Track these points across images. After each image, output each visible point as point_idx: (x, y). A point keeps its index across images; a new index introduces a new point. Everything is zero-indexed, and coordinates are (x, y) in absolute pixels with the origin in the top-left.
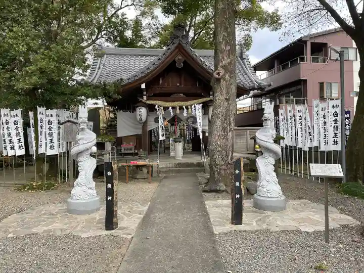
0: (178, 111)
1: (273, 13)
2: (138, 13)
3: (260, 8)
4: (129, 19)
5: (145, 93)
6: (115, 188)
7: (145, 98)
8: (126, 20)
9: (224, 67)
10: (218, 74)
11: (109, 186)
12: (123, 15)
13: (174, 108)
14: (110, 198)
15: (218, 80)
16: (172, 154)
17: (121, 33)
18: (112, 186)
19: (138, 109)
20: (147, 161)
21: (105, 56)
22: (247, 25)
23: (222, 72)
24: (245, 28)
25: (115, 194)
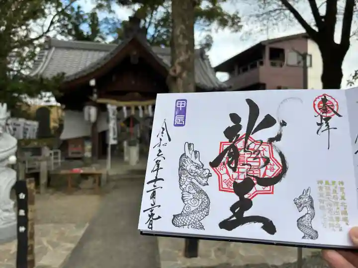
0: (133, 112)
1: (234, 15)
2: (95, 6)
3: (221, 9)
4: (86, 12)
5: (95, 90)
6: (30, 216)
7: (95, 96)
8: (82, 13)
9: (182, 64)
10: (175, 71)
11: (22, 212)
12: (79, 7)
13: (128, 108)
14: (22, 229)
15: (175, 79)
16: (126, 158)
17: (76, 27)
18: (26, 212)
19: (86, 109)
20: (94, 168)
21: (53, 49)
22: (208, 25)
23: (178, 69)
24: (206, 28)
25: (30, 223)
